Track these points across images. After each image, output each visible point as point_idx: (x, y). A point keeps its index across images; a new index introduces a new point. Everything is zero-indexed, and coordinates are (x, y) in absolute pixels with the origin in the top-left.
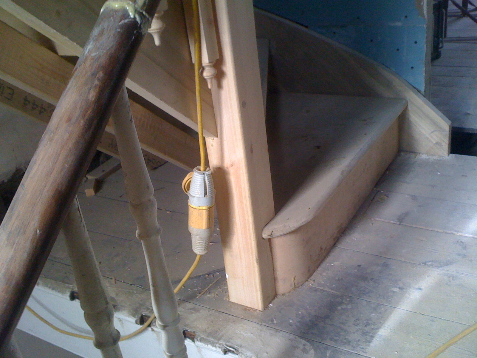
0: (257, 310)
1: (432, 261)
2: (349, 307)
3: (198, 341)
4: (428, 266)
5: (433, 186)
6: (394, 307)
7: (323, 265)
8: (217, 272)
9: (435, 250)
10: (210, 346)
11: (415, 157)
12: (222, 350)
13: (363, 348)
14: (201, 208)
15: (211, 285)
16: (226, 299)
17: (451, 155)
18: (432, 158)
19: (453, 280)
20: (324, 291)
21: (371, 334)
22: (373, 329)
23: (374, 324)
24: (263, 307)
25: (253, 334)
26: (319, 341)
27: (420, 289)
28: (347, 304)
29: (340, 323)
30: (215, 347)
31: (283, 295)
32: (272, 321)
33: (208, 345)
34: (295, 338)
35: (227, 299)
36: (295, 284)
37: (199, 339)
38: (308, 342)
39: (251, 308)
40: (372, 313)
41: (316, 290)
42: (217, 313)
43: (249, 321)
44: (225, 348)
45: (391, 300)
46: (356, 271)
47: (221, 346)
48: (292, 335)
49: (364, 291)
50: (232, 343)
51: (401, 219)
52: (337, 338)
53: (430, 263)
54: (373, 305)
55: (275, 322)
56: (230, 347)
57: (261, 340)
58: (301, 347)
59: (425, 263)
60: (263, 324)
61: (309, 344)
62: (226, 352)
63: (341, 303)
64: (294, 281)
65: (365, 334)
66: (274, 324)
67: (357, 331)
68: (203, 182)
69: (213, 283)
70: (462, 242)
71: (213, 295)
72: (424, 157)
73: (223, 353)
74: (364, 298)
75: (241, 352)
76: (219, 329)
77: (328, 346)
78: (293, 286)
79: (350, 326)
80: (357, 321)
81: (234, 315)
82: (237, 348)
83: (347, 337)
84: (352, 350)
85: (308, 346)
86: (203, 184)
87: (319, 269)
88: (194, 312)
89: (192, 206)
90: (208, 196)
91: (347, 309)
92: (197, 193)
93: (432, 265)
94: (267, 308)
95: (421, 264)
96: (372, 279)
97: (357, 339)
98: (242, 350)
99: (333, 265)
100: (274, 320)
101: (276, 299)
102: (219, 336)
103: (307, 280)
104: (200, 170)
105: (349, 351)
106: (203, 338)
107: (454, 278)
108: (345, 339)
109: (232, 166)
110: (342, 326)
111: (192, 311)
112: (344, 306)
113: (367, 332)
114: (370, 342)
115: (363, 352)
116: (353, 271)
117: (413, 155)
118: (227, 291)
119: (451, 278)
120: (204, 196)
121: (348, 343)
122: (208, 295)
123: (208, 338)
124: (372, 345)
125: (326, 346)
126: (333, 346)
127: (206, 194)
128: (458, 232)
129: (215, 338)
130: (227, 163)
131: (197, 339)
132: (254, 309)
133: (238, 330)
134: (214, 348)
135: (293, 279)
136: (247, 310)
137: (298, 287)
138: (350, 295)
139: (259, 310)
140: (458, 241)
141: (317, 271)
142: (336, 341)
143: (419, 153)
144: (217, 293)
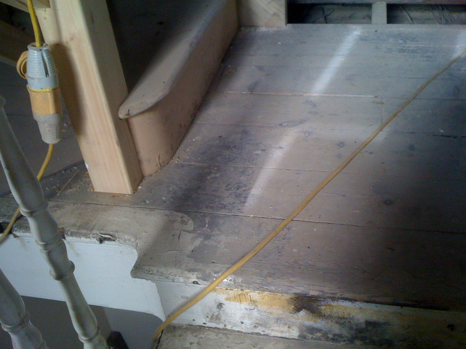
0: (126, 194)
1: (287, 122)
2: (218, 175)
3: (68, 235)
4: (284, 126)
5: (276, 55)
6: (260, 168)
7: (185, 142)
8: (74, 166)
9: (288, 112)
10: (83, 239)
11: (255, 30)
12: (97, 240)
13: (239, 209)
14: (44, 90)
15: (70, 180)
16: (90, 191)
17: (288, 25)
18: (271, 30)
19: (309, 135)
20: (191, 165)
21: (244, 196)
22: (244, 190)
23: (245, 186)
24: (132, 190)
25: (127, 217)
26: (196, 211)
27: (281, 148)
28: (216, 173)
29: (213, 191)
30: (89, 237)
31: (151, 176)
32: (145, 202)
33: (80, 238)
34: (171, 213)
35: (92, 190)
36: (161, 164)
37: (69, 233)
38: (185, 213)
39: (120, 194)
40: (241, 176)
41: (183, 166)
42: (84, 206)
43: (120, 207)
44: (100, 237)
45: (256, 162)
46: (218, 142)
47: (95, 236)
48: (167, 210)
49: (229, 158)
50: (106, 231)
51: (252, 89)
52: (213, 205)
53: (285, 124)
54: (241, 170)
55: (148, 202)
56: (105, 234)
57: (137, 222)
58: (179, 219)
59: (281, 125)
60: (136, 206)
61: (186, 216)
62: (101, 241)
63: (209, 173)
64: (159, 160)
65: (238, 196)
66: (147, 204)
67: (230, 194)
68: (41, 59)
69: (72, 177)
70: (311, 102)
71: (75, 189)
72: (263, 29)
73: (99, 242)
74: (230, 164)
75: (118, 237)
76: (90, 220)
77: (206, 214)
78: (159, 166)
79: (222, 192)
80: (228, 186)
81: (103, 204)
82: (113, 234)
83: (222, 202)
84: (229, 213)
85: (186, 218)
86: (42, 62)
87: (181, 146)
88: (57, 209)
89: (33, 90)
90: (50, 75)
91: (216, 178)
92: (37, 73)
93: (288, 126)
94: (136, 191)
95: (278, 126)
96: (235, 147)
97: (232, 202)
98: (118, 235)
99: (194, 140)
100: (146, 200)
101: (144, 181)
102: (91, 227)
103: (171, 158)
104: (35, 46)
105: (226, 214)
106: (74, 232)
107: (309, 134)
108: (220, 204)
109: (72, 40)
110: (214, 193)
111: (54, 208)
112: (213, 175)
113: (240, 194)
114: (245, 202)
115: (240, 212)
116: (215, 142)
117: (253, 29)
118: (89, 183)
119: (307, 134)
120: (45, 76)
121: (224, 207)
122: (70, 190)
123: (79, 231)
124: (247, 204)
125: (203, 214)
126: (210, 213)
127: (47, 73)
128: (306, 93)
129: (87, 229)
130: (66, 38)
131: (67, 234)
132: (122, 194)
133: (111, 217)
134: (88, 240)
135: (158, 159)
136: (115, 197)
137: (164, 166)
138: (217, 164)
139: (129, 194)
140: (307, 101)
141: (180, 149)
142: (212, 207)
143: (259, 26)
144: (78, 186)
